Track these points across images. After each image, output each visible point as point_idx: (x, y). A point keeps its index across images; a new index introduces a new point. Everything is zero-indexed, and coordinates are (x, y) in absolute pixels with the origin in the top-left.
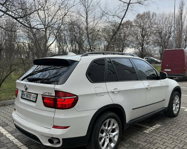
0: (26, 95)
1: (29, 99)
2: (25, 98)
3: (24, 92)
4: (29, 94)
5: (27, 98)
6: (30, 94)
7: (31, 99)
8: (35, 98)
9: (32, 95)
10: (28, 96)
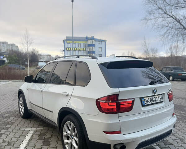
0: (149, 101)
1: (156, 102)
2: (150, 103)
3: (146, 98)
5: (152, 103)
6: (155, 97)
7: (158, 101)
8: (161, 98)
9: (157, 96)
10: (153, 100)
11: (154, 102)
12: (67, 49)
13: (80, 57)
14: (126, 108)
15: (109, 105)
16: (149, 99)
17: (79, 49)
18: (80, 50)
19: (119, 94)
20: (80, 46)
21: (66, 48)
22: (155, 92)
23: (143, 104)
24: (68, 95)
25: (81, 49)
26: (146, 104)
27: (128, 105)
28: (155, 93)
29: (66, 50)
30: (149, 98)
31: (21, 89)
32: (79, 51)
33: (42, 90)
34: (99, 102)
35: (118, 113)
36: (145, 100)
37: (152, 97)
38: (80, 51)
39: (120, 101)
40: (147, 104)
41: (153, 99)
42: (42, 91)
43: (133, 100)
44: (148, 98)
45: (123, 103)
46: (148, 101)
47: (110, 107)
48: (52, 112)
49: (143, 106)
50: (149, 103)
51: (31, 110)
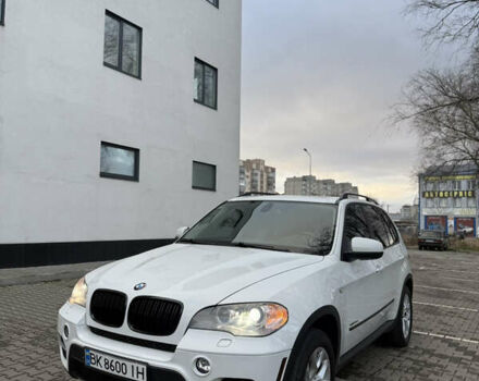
12: (427, 195)
17: (456, 193)
18: (458, 195)
20: (459, 187)
21: (424, 194)
25: (461, 194)
29: (424, 196)
32: (455, 198)
38: (458, 200)
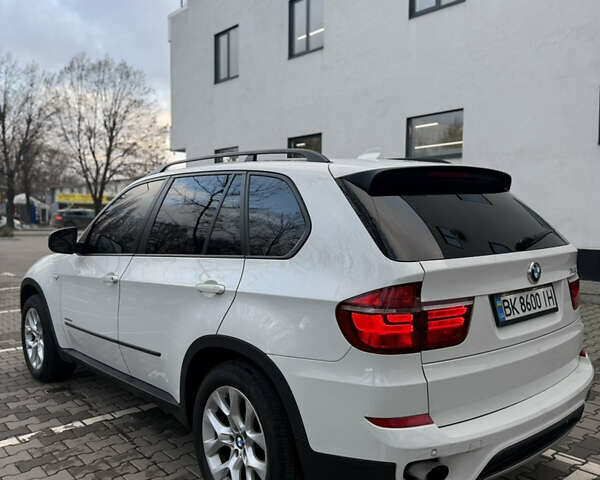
0: (518, 306)
1: (538, 310)
2: (522, 314)
3: (508, 298)
4: (529, 293)
5: (527, 313)
6: (533, 293)
7: (543, 308)
8: (551, 297)
9: (540, 291)
10: (528, 303)
11: (533, 311)
13: (258, 156)
14: (445, 332)
15: (388, 323)
16: (518, 300)
19: (421, 283)
22: (536, 275)
23: (501, 316)
24: (220, 294)
26: (507, 319)
27: (452, 322)
28: (536, 280)
30: (518, 296)
31: (30, 279)
33: (115, 278)
34: (351, 312)
35: (419, 351)
36: (506, 304)
37: (524, 295)
39: (425, 309)
40: (512, 317)
41: (529, 301)
42: (115, 282)
43: (468, 303)
44: (512, 297)
45: (438, 314)
46: (513, 307)
47: (392, 329)
48: (159, 355)
49: (501, 324)
50: (517, 316)
51: (71, 353)
